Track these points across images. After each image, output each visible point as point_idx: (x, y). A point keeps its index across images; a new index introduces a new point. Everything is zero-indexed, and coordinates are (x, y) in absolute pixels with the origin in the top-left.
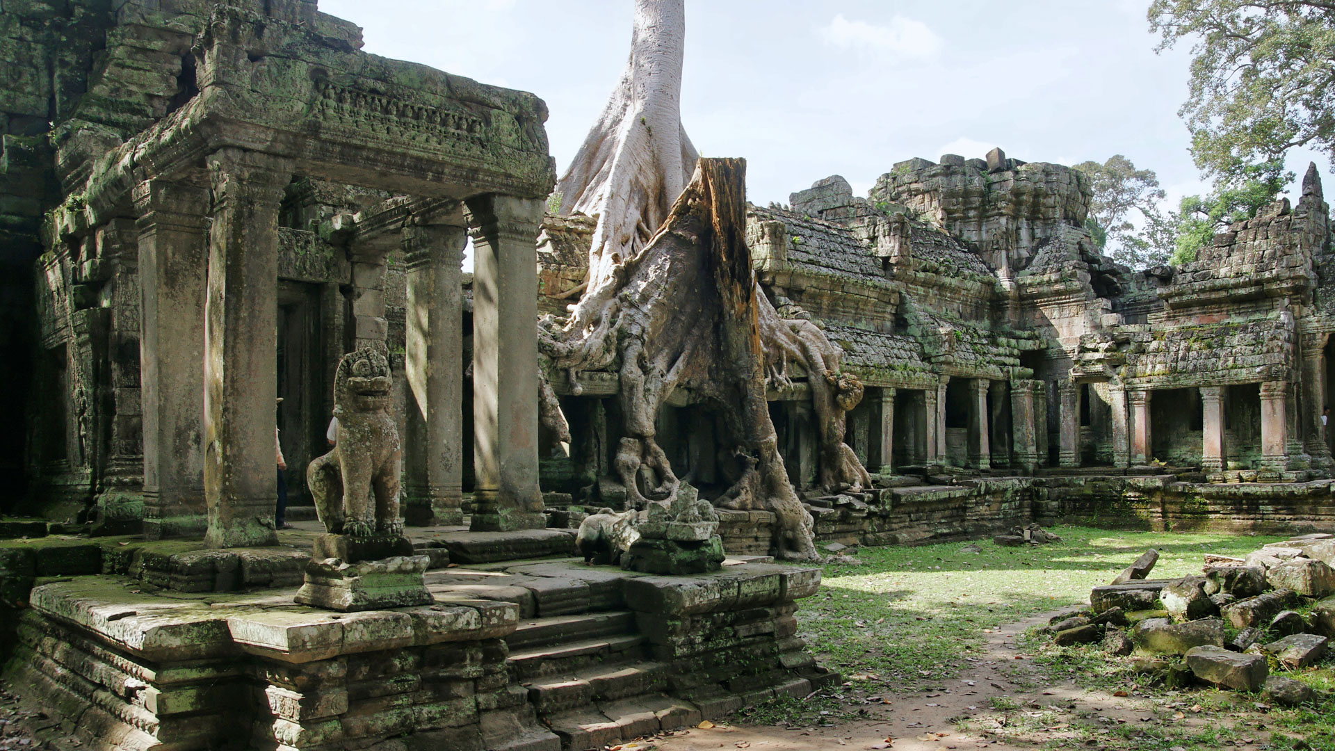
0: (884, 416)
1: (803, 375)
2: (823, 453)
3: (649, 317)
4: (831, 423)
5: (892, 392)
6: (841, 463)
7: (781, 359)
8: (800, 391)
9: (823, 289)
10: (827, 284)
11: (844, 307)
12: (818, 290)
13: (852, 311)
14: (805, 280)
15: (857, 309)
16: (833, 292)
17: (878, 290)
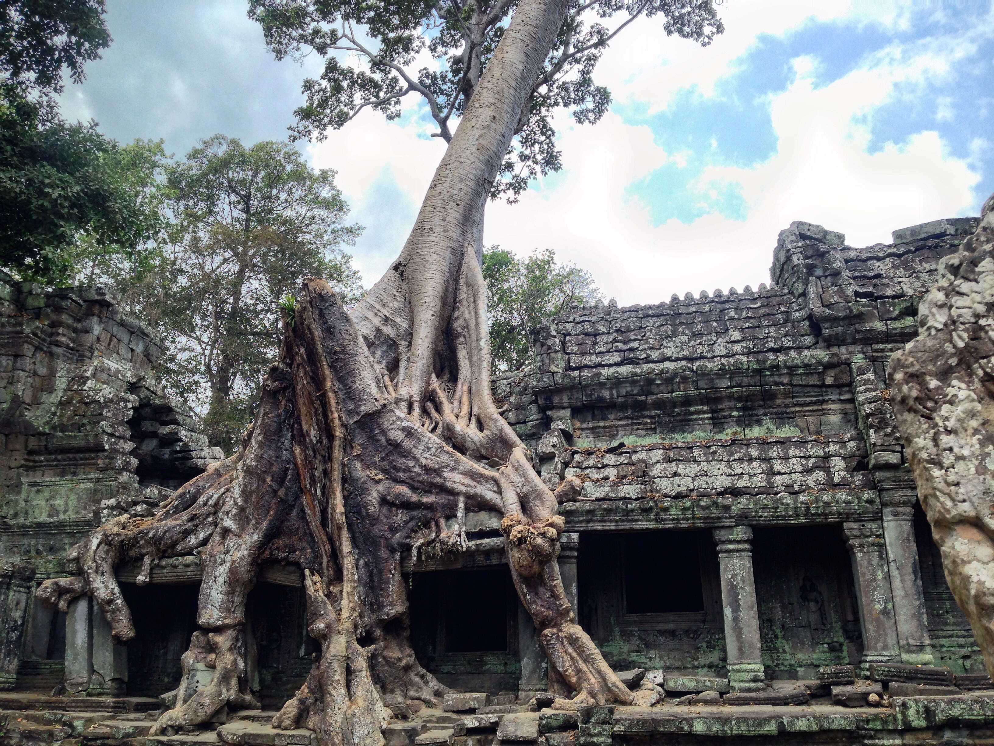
7: (456, 509)
9: (652, 394)
10: (658, 385)
11: (712, 411)
12: (643, 398)
13: (735, 413)
14: (611, 389)
15: (744, 409)
16: (674, 394)
17: (785, 371)
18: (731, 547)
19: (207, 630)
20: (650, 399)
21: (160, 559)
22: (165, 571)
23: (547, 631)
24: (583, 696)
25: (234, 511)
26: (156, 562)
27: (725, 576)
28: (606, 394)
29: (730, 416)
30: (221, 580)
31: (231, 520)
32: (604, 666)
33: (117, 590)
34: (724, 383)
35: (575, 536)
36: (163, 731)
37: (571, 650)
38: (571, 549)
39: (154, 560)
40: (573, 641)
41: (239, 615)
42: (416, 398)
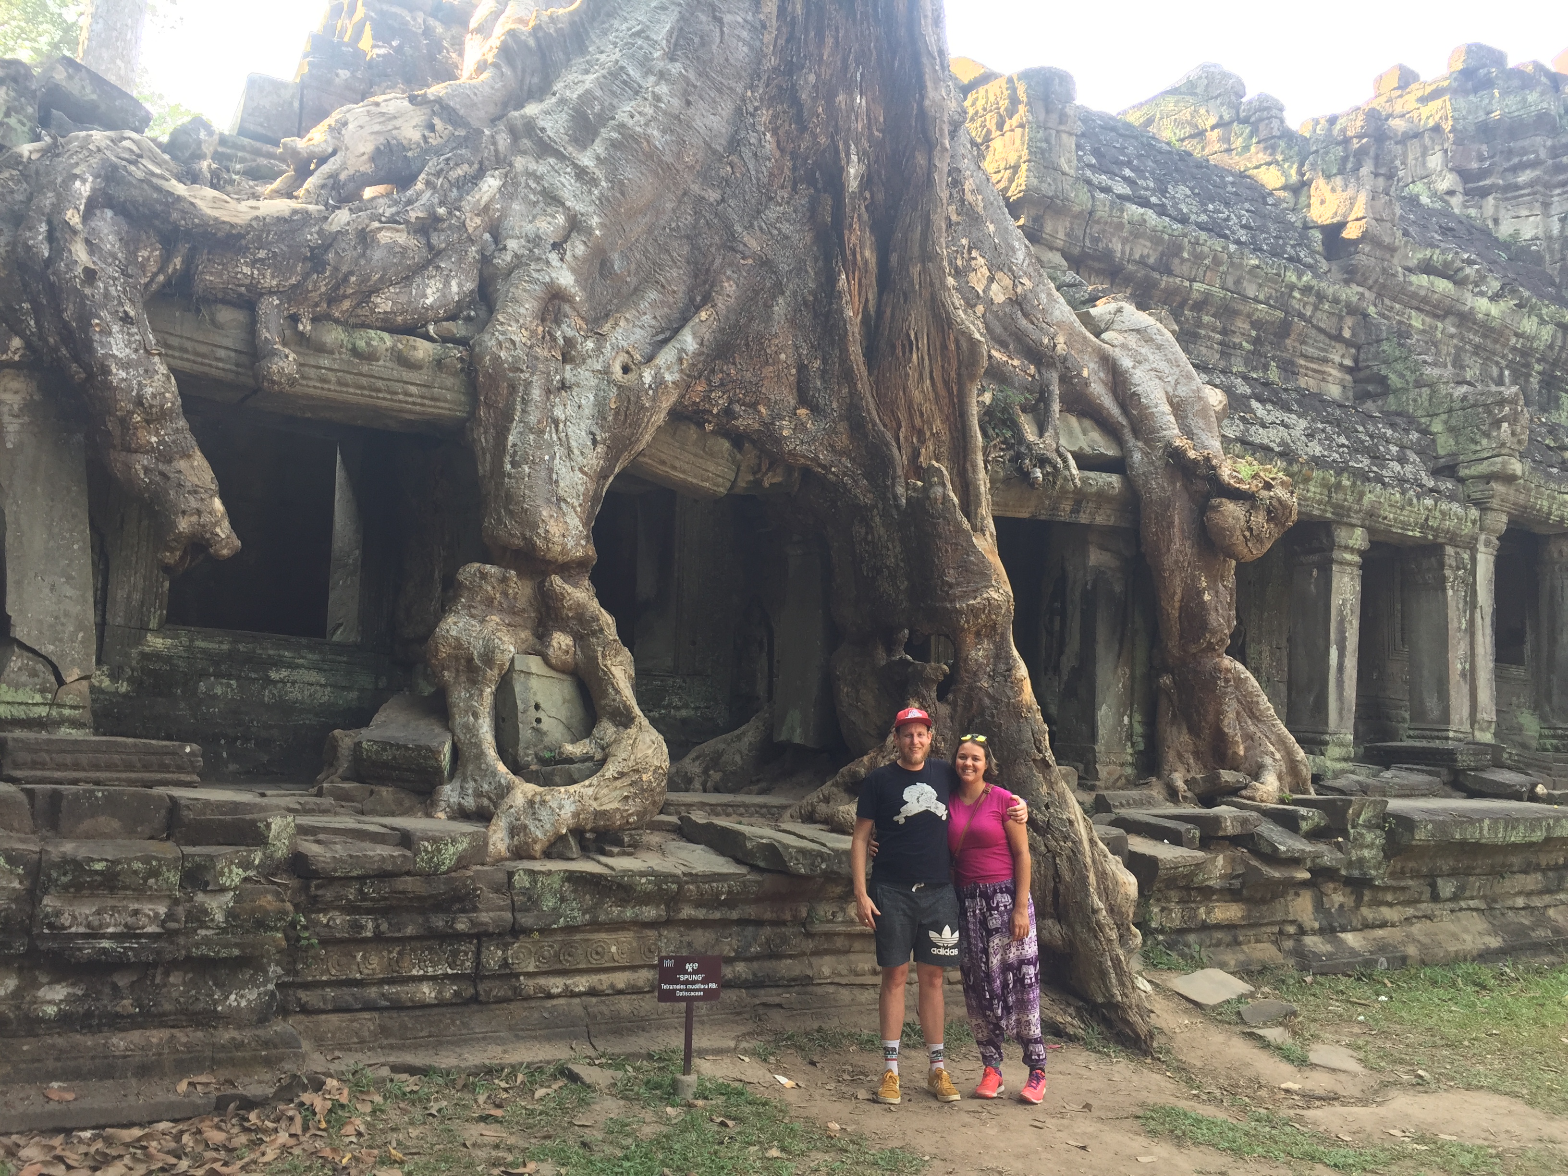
0: (1336, 601)
1: (1110, 451)
2: (1166, 680)
3: (594, 182)
4: (1193, 594)
5: (1358, 538)
6: (1220, 713)
7: (1043, 397)
8: (1101, 497)
9: (1170, 273)
10: (1183, 260)
11: (1224, 332)
12: (1156, 275)
13: (1244, 344)
14: (1125, 241)
15: (1256, 341)
16: (1196, 286)
17: (1312, 299)
18: (1348, 556)
20: (1165, 281)
21: (315, 320)
22: (326, 362)
25: (578, 248)
26: (306, 326)
28: (1117, 247)
29: (1241, 347)
30: (579, 434)
31: (573, 270)
34: (1251, 290)
39: (294, 319)
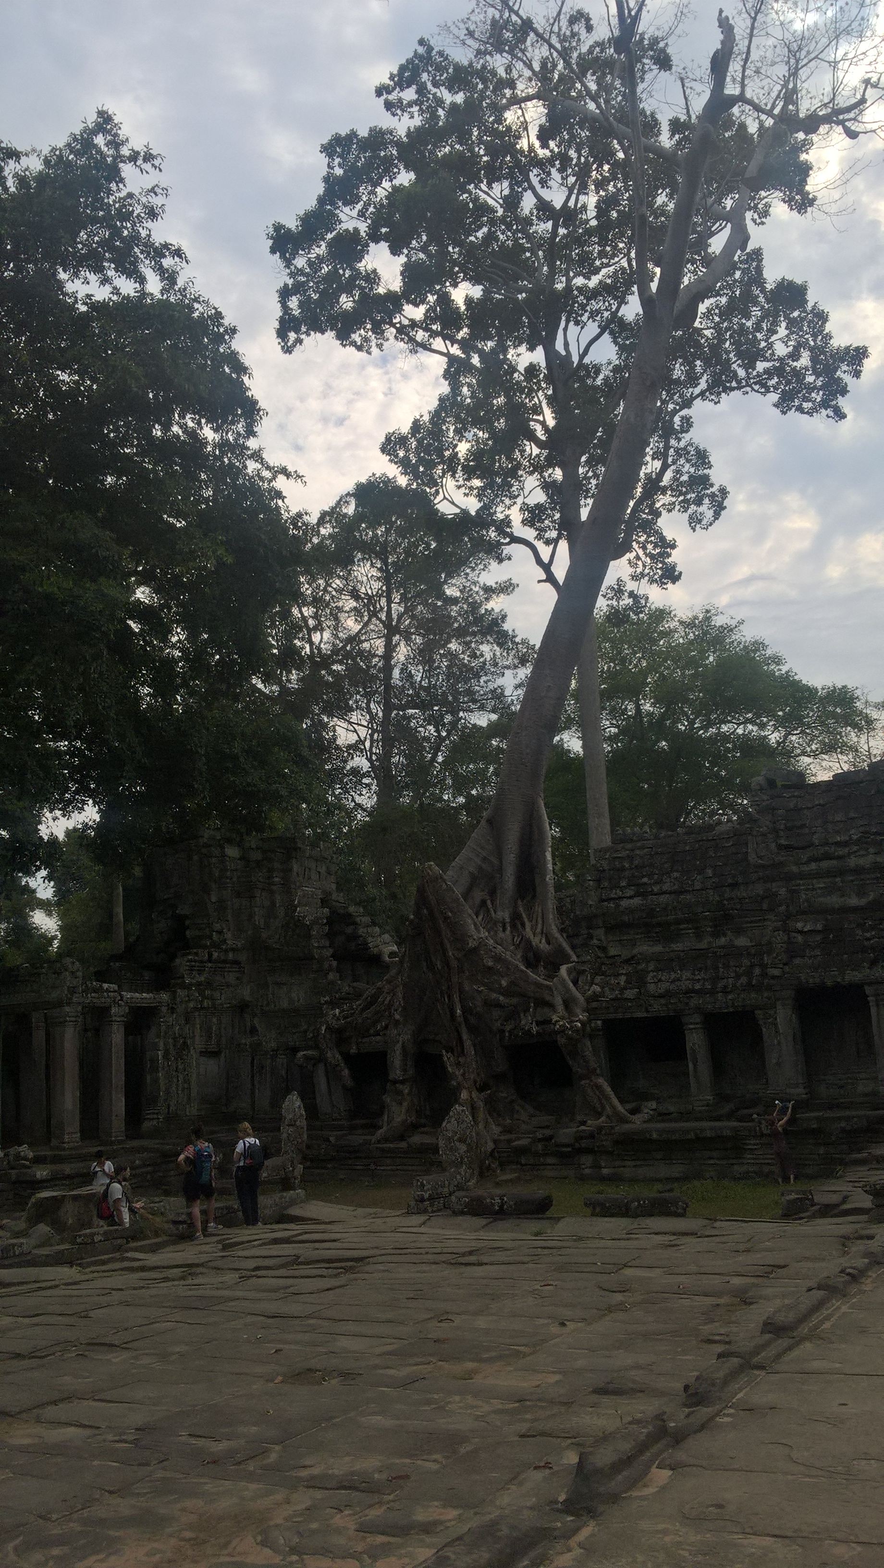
7: (529, 1006)
9: (655, 917)
10: (658, 911)
12: (649, 920)
14: (628, 914)
18: (692, 1026)
19: (395, 1082)
20: (654, 921)
21: (361, 1039)
22: (365, 1045)
23: (583, 1082)
24: (603, 1119)
27: (689, 1045)
28: (626, 918)
30: (398, 1052)
31: (399, 1014)
32: (616, 1102)
33: (340, 1058)
34: (700, 910)
35: (599, 1022)
36: (379, 1142)
37: (597, 1092)
38: (599, 1030)
39: (358, 1039)
40: (599, 1087)
41: (411, 1072)
42: (508, 920)
